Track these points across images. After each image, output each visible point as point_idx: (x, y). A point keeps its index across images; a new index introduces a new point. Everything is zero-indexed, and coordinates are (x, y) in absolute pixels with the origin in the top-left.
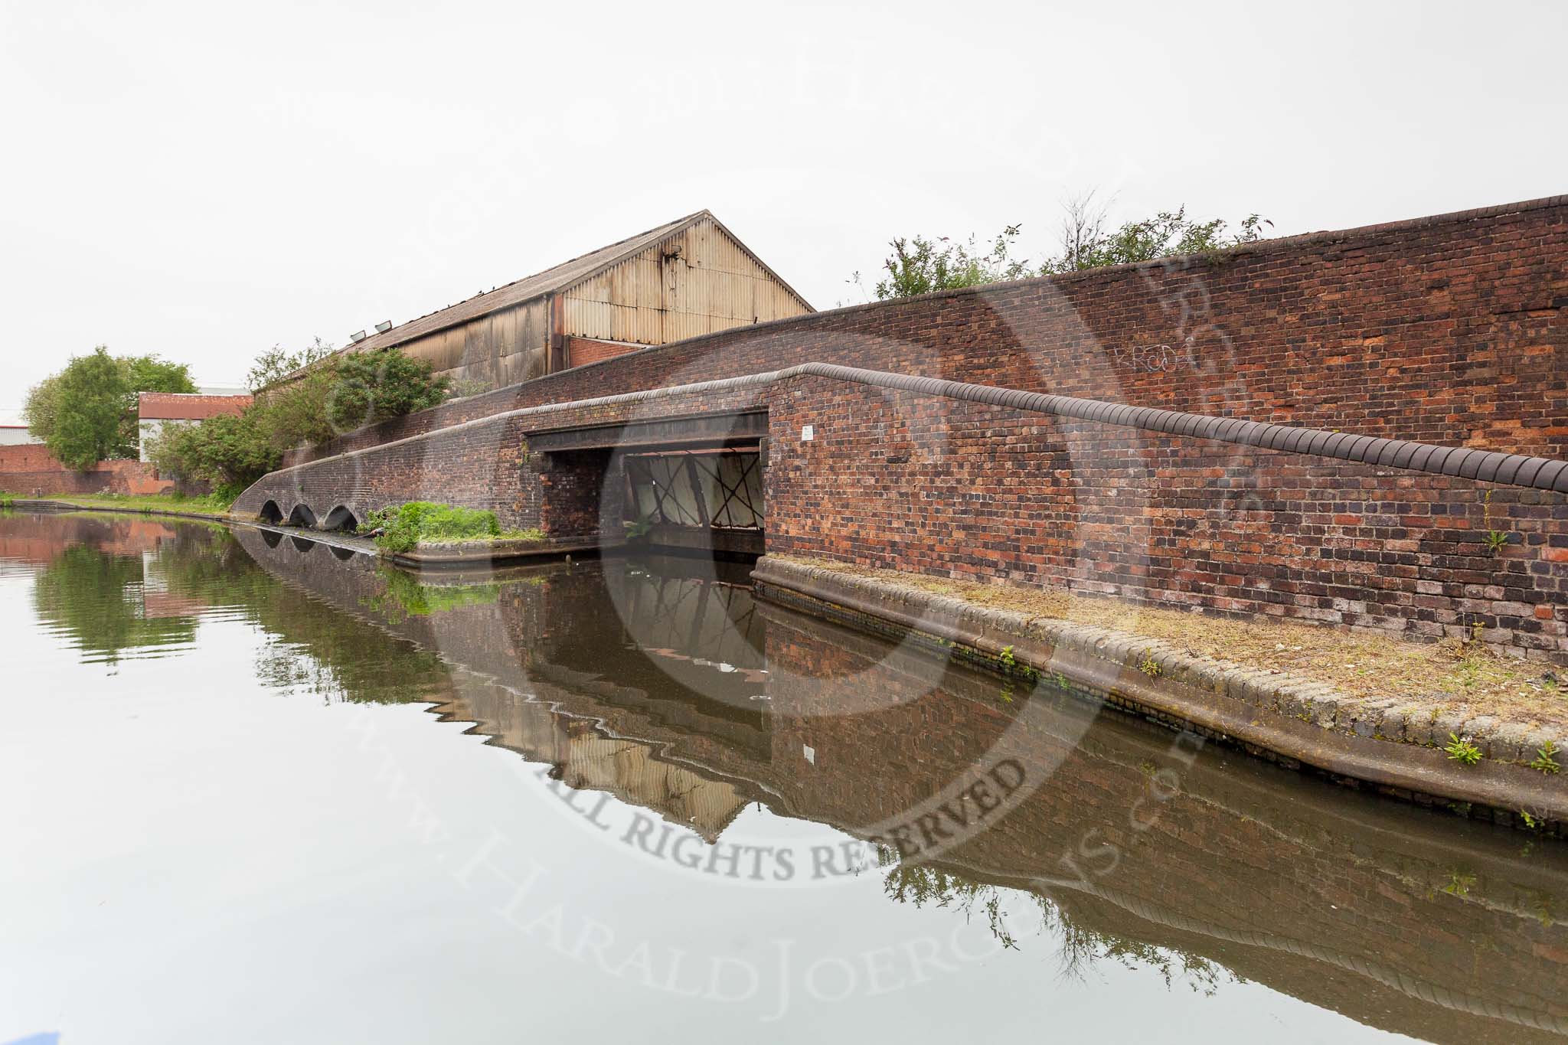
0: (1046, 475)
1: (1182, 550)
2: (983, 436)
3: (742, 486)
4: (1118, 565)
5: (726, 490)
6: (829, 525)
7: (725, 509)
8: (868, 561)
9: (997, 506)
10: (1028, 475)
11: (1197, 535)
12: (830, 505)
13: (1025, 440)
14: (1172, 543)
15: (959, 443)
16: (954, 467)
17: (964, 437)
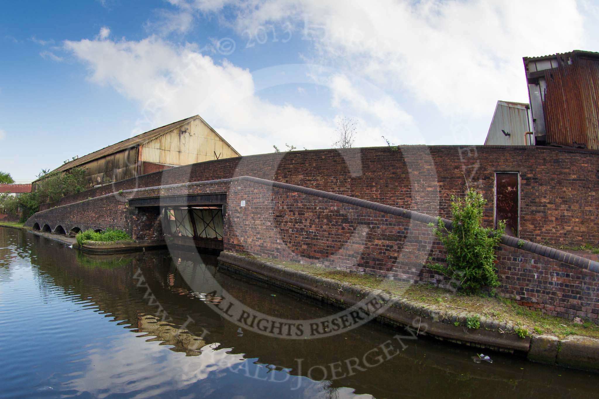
0: (340, 225)
1: (388, 256)
2: (315, 208)
3: (212, 222)
4: (365, 261)
5: (205, 224)
6: (251, 240)
7: (204, 231)
8: (267, 255)
9: (320, 236)
10: (332, 225)
11: (393, 251)
12: (252, 232)
13: (331, 211)
14: (384, 253)
15: (306, 211)
16: (303, 220)
17: (307, 208)
